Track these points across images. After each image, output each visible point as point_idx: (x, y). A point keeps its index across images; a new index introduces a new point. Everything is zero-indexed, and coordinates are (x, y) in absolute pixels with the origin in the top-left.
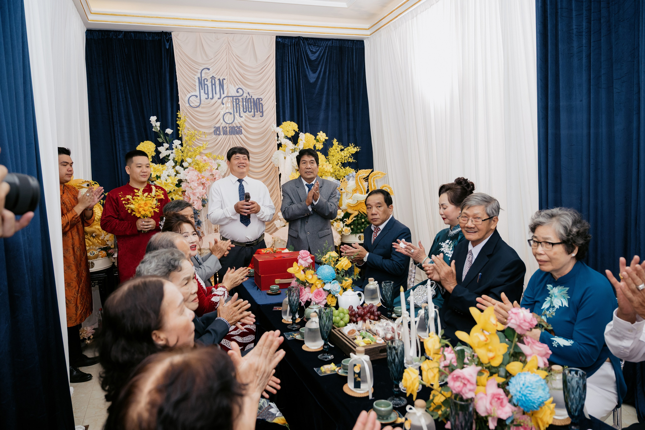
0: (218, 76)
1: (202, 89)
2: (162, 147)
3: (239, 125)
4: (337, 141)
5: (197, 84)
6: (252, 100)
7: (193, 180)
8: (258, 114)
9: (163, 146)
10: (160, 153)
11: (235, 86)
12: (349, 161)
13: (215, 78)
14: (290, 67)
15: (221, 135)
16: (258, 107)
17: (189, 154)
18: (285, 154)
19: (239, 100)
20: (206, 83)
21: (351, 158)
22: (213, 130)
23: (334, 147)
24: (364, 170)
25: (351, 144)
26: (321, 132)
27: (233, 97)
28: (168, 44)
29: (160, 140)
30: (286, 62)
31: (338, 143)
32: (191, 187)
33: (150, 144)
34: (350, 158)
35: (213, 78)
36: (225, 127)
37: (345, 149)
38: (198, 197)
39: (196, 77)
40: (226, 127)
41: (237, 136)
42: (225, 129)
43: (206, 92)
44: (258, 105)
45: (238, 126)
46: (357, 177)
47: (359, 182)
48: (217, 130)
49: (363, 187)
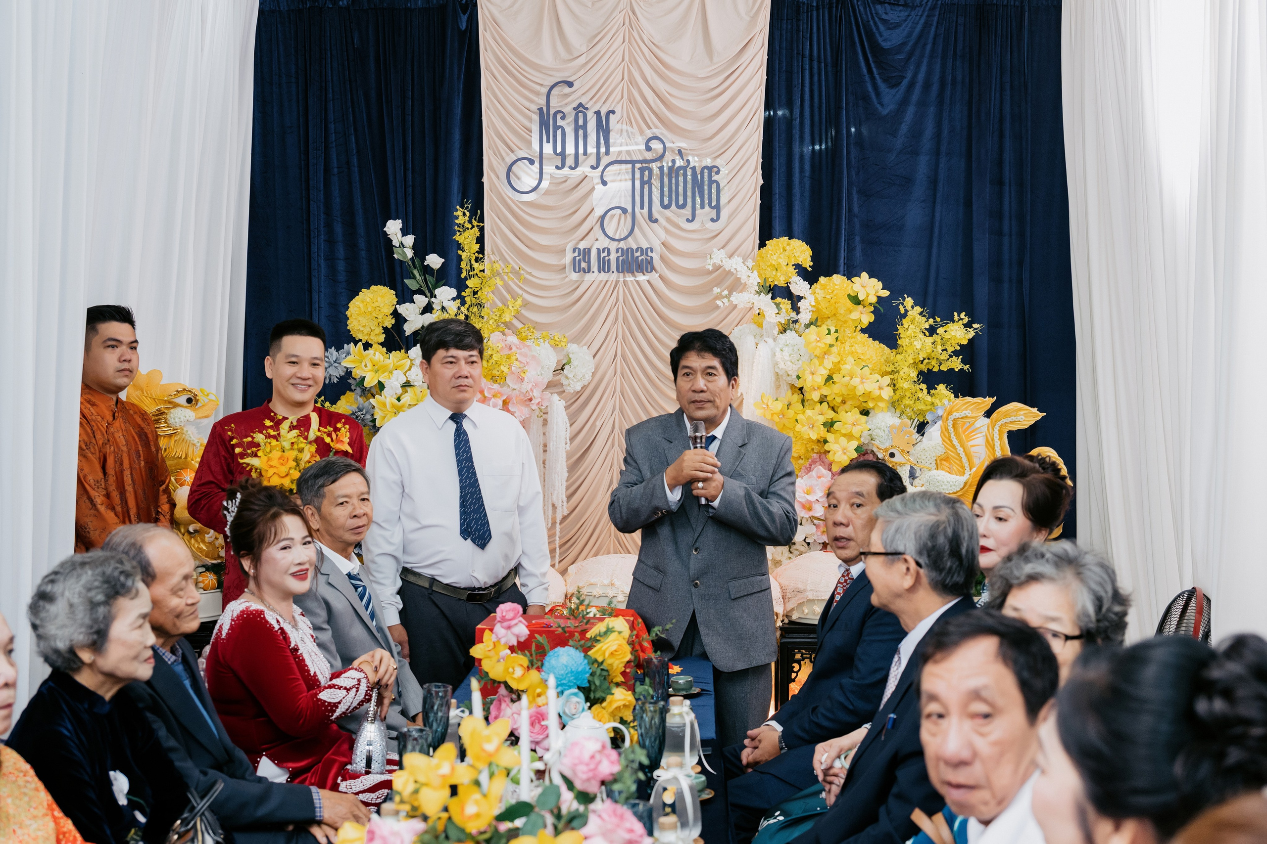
0: (595, 103)
1: (548, 141)
2: (407, 304)
3: (645, 245)
4: (915, 305)
5: (535, 128)
6: (689, 172)
8: (706, 213)
9: (413, 301)
10: (406, 321)
11: (642, 132)
12: (952, 366)
13: (587, 109)
14: (815, 70)
15: (591, 273)
16: (706, 192)
18: (762, 336)
19: (651, 171)
20: (560, 122)
21: (958, 358)
22: (569, 257)
23: (908, 322)
24: (969, 399)
25: (959, 315)
27: (633, 162)
28: (466, 16)
29: (411, 284)
30: (803, 56)
31: (918, 309)
33: (382, 296)
34: (954, 358)
35: (580, 108)
36: (604, 249)
37: (941, 330)
39: (534, 108)
40: (609, 250)
41: (640, 276)
42: (605, 254)
43: (559, 150)
44: (706, 188)
45: (642, 249)
46: (947, 419)
47: (952, 435)
48: (581, 257)
49: (964, 451)
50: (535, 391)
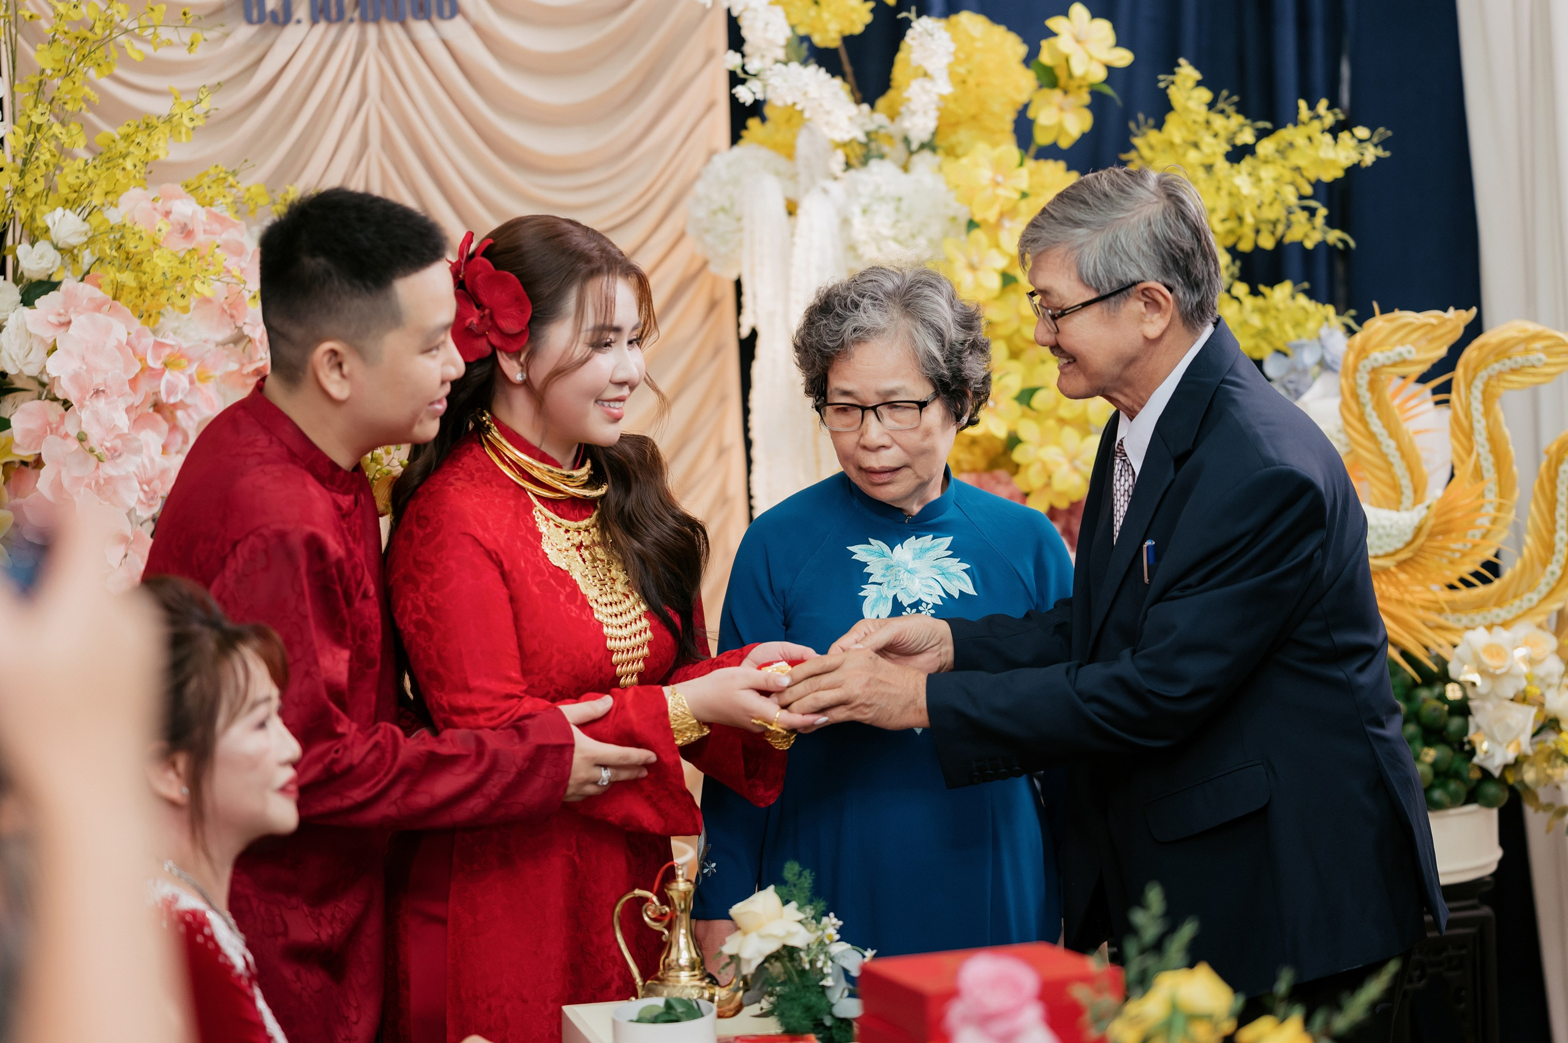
4: (1199, 84)
7: (98, 380)
12: (1293, 236)
15: (292, 28)
17: (68, 177)
18: (794, 177)
21: (1312, 212)
23: (1174, 129)
24: (1409, 316)
25: (1312, 107)
26: (1079, 11)
31: (1206, 95)
32: (82, 438)
34: (1301, 216)
37: (1266, 147)
38: (130, 513)
41: (422, 29)
46: (1356, 370)
47: (1369, 409)
49: (1399, 448)
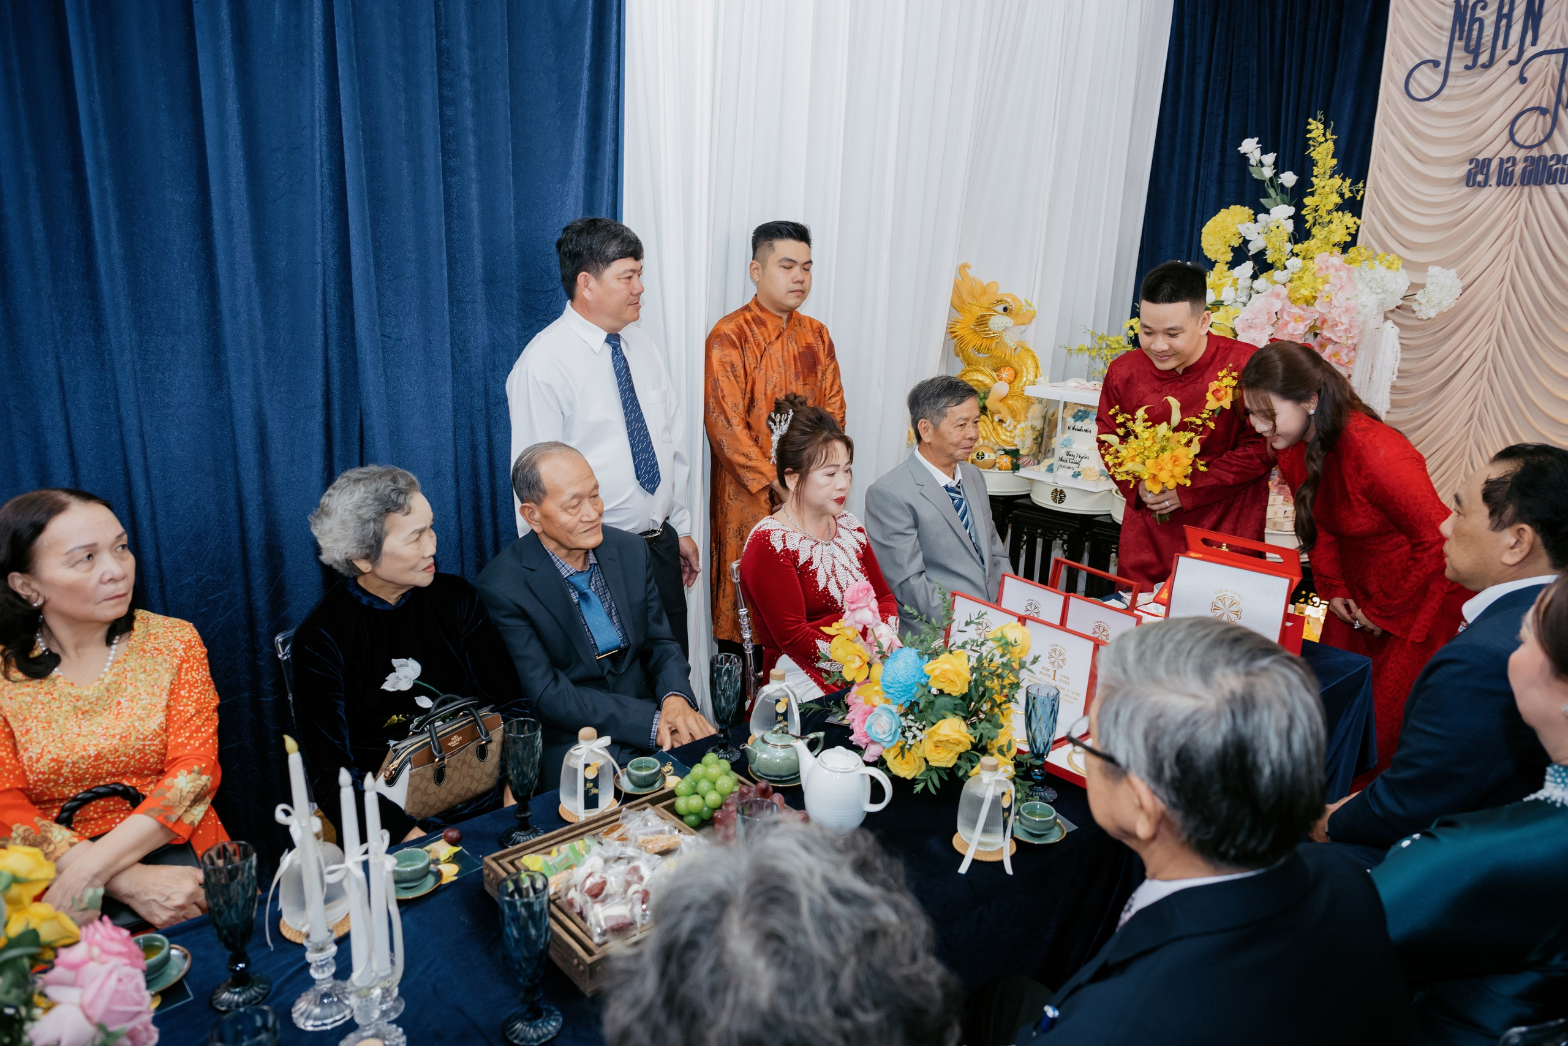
1: (1460, 39)
3: (1564, 151)
5: (1448, 24)
9: (1257, 221)
10: (1251, 241)
15: (1487, 188)
20: (1479, 13)
22: (1463, 169)
29: (1267, 203)
33: (1239, 216)
36: (1508, 159)
40: (1514, 159)
41: (1550, 188)
42: (1510, 164)
43: (1473, 46)
45: (1559, 156)
48: (1478, 169)
50: (1343, 316)
